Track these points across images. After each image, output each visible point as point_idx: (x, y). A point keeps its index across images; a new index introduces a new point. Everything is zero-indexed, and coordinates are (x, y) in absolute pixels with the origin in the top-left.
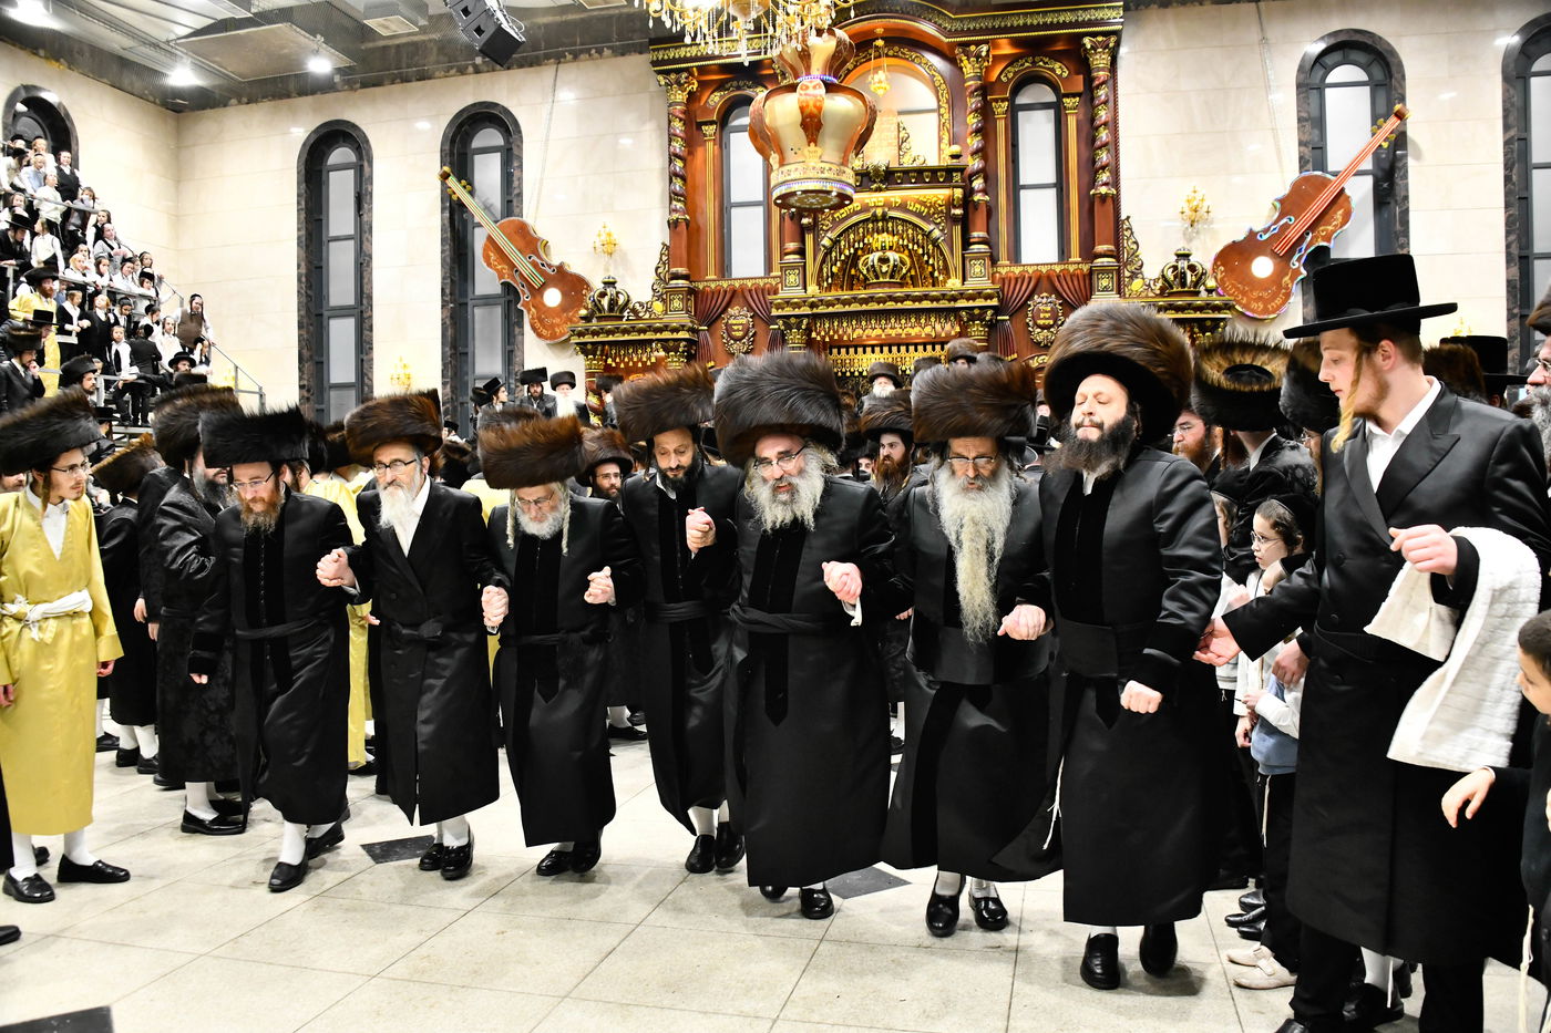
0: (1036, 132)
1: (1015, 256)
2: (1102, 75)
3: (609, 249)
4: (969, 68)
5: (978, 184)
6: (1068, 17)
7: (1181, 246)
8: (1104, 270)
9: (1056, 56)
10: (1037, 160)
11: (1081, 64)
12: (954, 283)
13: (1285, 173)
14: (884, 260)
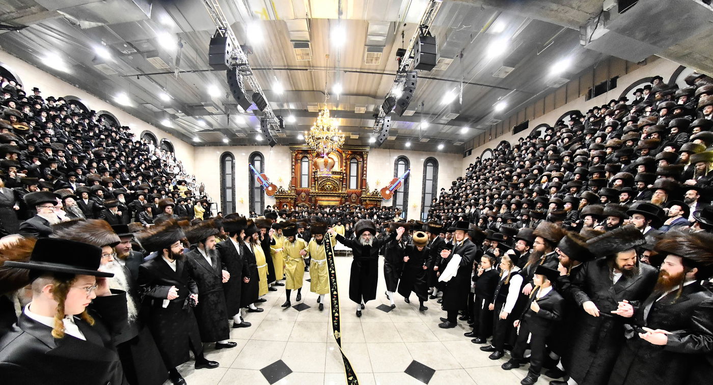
0: (354, 167)
1: (349, 188)
2: (366, 159)
3: (281, 181)
4: (344, 155)
5: (345, 175)
6: (361, 148)
7: (375, 188)
8: (364, 191)
9: (358, 155)
10: (354, 172)
11: (362, 157)
12: (340, 191)
13: (392, 178)
14: (329, 187)
